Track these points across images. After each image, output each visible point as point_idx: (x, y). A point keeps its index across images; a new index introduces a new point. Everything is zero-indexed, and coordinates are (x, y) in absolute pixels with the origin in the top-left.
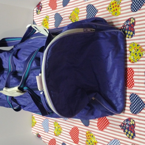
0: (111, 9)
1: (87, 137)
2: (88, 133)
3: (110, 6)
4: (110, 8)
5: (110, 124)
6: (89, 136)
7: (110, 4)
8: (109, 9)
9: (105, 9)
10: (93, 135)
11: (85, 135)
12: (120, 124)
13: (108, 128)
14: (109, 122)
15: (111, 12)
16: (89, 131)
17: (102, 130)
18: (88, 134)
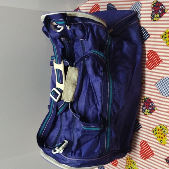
0: (166, 38)
1: (127, 162)
2: (128, 158)
3: (165, 35)
4: (164, 36)
5: (155, 155)
6: (130, 162)
7: (165, 32)
8: (163, 38)
9: (159, 37)
10: (134, 162)
11: (125, 160)
12: (166, 158)
13: (151, 158)
14: (153, 153)
15: (166, 42)
16: (130, 157)
17: (145, 159)
18: (129, 160)
